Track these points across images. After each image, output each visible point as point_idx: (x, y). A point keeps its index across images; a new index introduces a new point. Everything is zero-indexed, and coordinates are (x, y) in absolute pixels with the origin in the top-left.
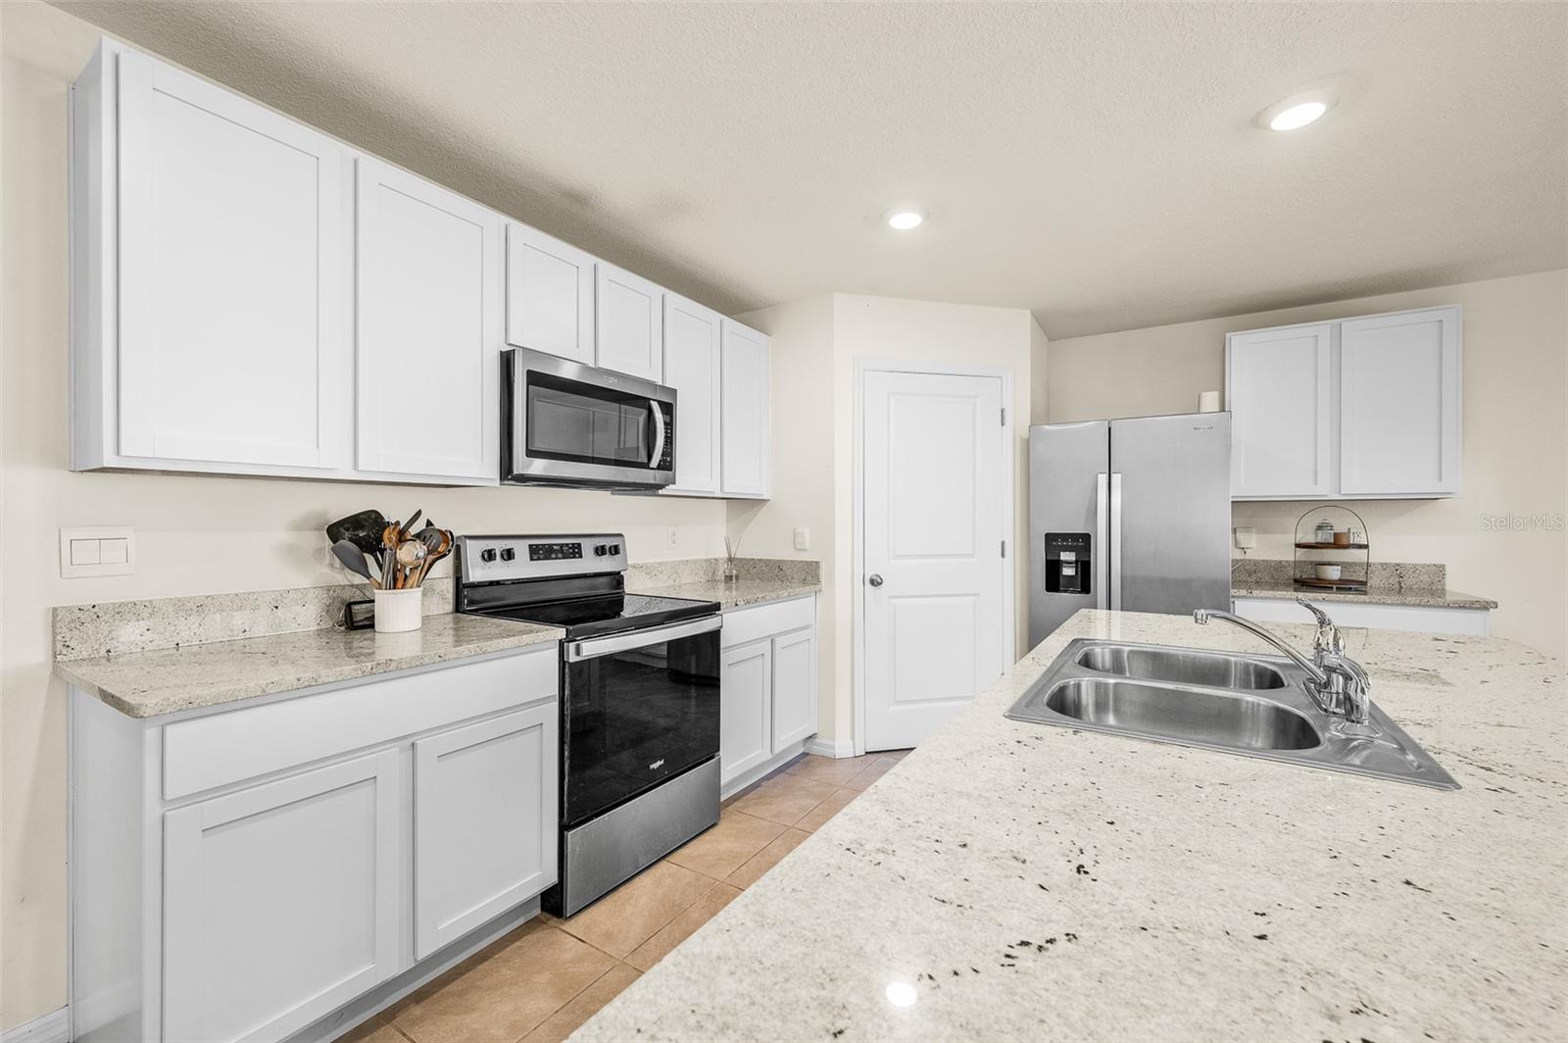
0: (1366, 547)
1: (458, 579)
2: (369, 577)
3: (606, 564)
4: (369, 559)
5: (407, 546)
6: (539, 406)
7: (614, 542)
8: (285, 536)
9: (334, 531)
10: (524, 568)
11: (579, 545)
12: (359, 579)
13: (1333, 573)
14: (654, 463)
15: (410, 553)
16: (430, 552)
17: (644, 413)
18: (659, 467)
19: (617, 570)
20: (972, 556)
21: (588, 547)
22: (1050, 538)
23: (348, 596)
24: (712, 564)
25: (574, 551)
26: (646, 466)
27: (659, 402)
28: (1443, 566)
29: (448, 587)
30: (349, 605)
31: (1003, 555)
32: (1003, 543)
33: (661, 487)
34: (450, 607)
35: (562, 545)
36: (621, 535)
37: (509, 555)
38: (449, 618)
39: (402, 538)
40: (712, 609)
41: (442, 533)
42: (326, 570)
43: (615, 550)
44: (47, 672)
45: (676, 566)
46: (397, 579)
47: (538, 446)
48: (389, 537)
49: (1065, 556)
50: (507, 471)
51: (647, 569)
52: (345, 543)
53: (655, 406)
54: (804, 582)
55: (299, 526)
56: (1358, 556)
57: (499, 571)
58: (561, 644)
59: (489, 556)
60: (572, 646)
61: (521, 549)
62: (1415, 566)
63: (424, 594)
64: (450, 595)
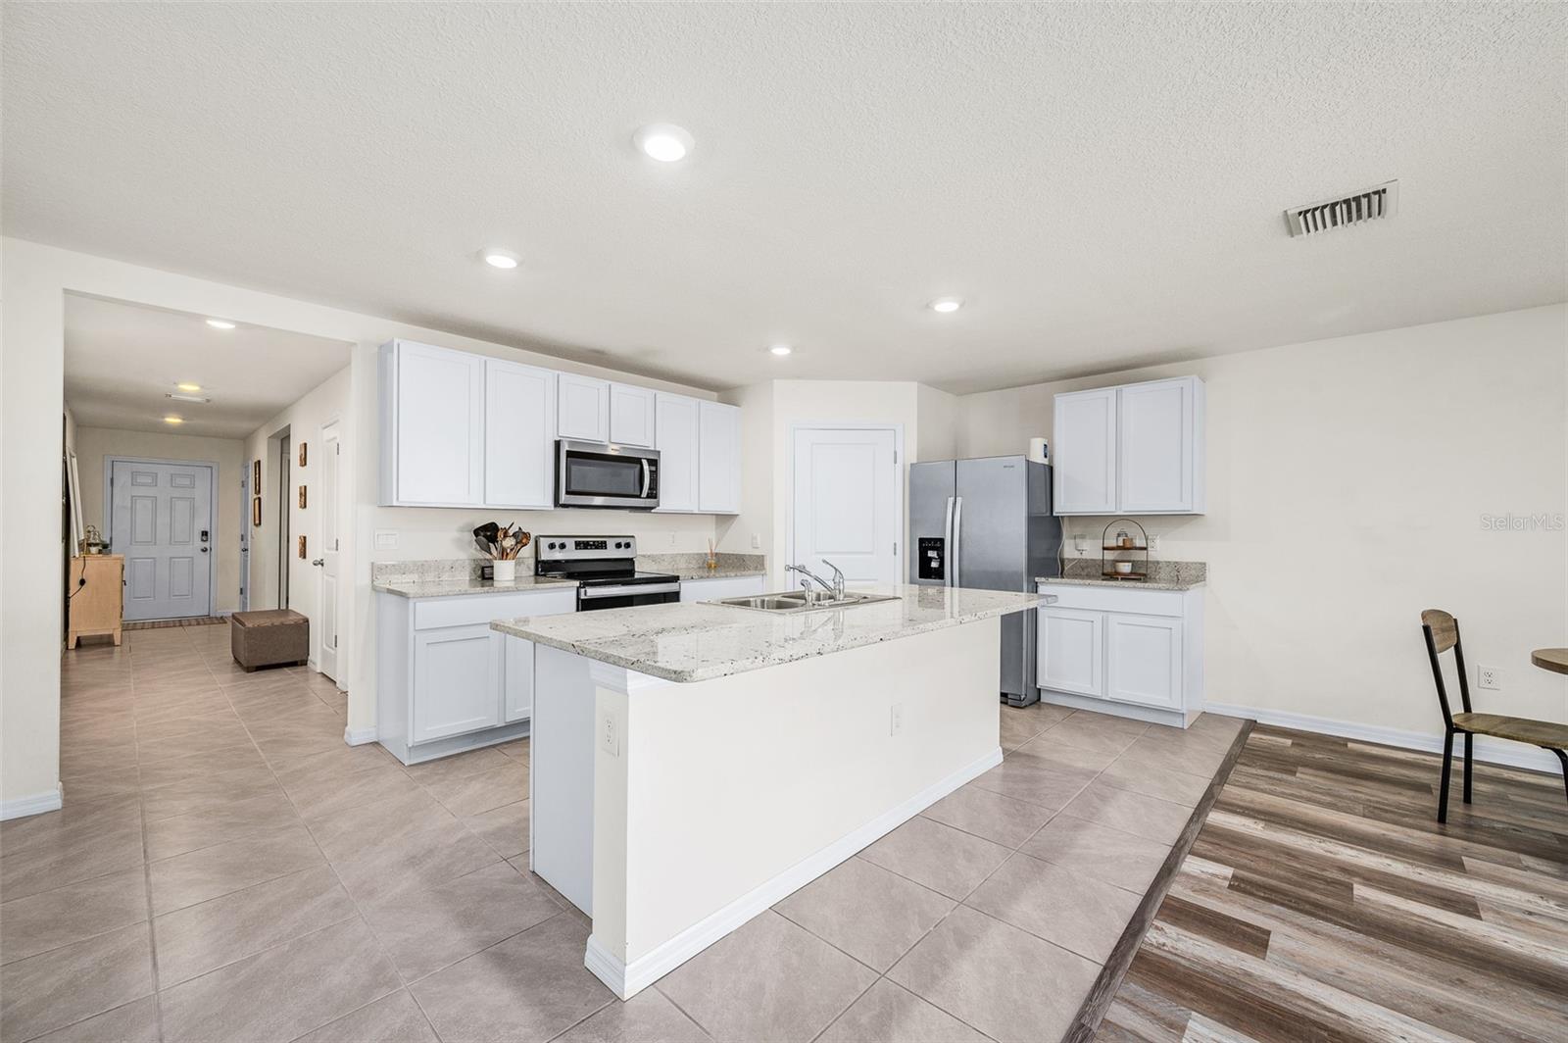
0: (1145, 549)
1: (537, 558)
2: (491, 554)
3: (622, 553)
4: (491, 545)
5: (508, 539)
6: (574, 468)
7: (628, 540)
8: (456, 534)
9: (477, 532)
10: (572, 554)
11: (605, 542)
12: (488, 556)
13: (1125, 568)
14: (644, 494)
15: (509, 543)
16: (517, 543)
17: (639, 466)
18: (648, 497)
19: (631, 557)
20: (871, 553)
21: (611, 543)
22: (922, 541)
23: (483, 565)
24: (702, 556)
25: (602, 545)
26: (639, 497)
27: (648, 460)
28: (1205, 564)
29: (532, 562)
30: (483, 568)
31: (895, 554)
32: (895, 544)
33: (653, 508)
34: (532, 573)
35: (594, 542)
36: (633, 537)
37: (563, 546)
38: (533, 579)
39: (506, 535)
40: (675, 579)
41: (524, 533)
42: (474, 552)
43: (628, 545)
44: (369, 589)
45: (674, 557)
46: (504, 554)
47: (573, 488)
48: (500, 535)
49: (931, 554)
50: (557, 503)
51: (653, 558)
52: (481, 538)
53: (645, 462)
54: (756, 568)
55: (462, 530)
56: (1140, 556)
57: (558, 555)
58: (578, 588)
59: (552, 546)
60: (583, 590)
61: (570, 543)
62: (1187, 563)
63: (516, 564)
64: (533, 567)
